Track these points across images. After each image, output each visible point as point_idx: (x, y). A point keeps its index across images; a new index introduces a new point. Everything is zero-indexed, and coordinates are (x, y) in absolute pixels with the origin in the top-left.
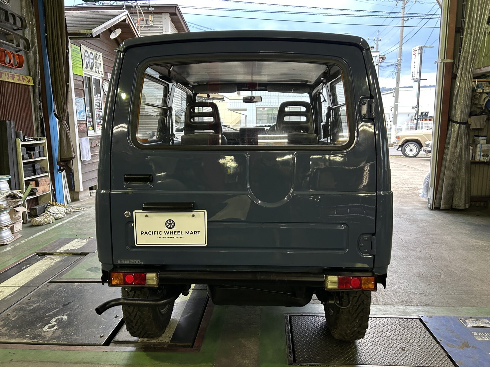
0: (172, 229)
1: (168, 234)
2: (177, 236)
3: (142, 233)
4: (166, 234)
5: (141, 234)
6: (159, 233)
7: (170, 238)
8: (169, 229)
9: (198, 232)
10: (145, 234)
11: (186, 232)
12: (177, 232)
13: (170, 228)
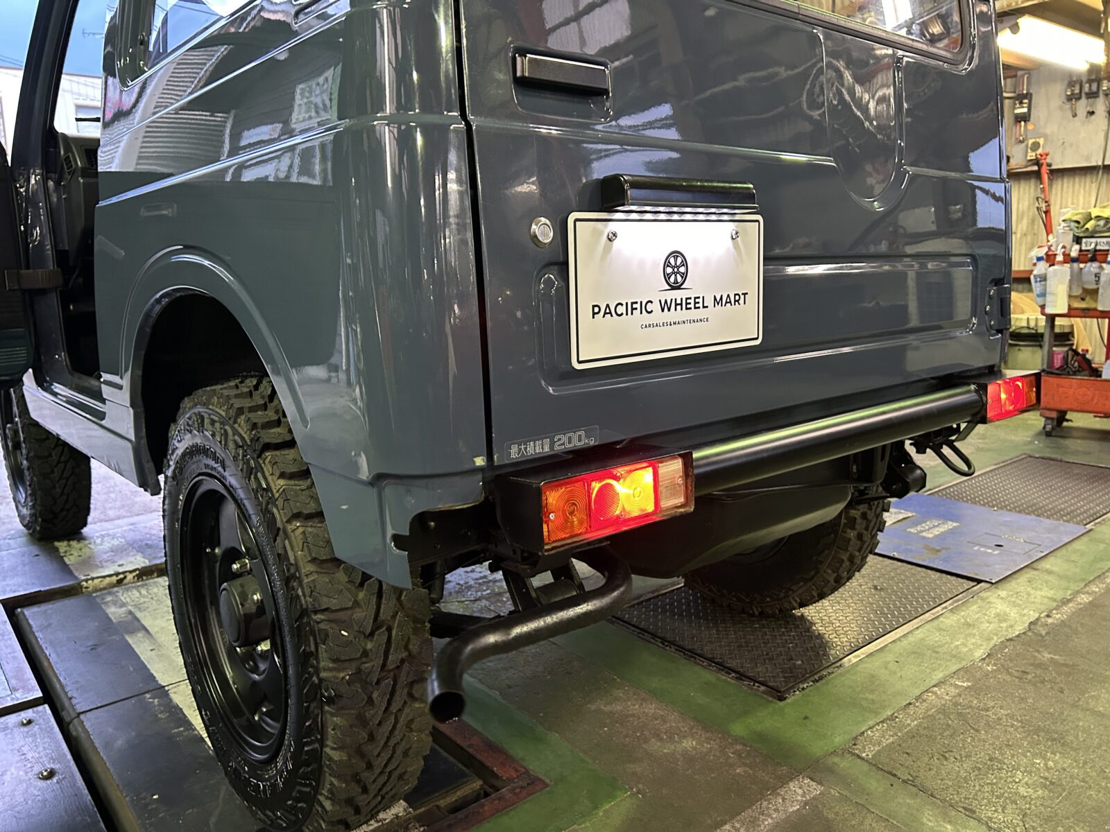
0: (679, 288)
1: (669, 310)
2: (694, 314)
3: (596, 310)
4: (663, 310)
5: (594, 314)
6: (645, 308)
7: (675, 323)
8: (673, 288)
9: (742, 297)
10: (605, 313)
11: (715, 299)
12: (692, 301)
13: (676, 287)
